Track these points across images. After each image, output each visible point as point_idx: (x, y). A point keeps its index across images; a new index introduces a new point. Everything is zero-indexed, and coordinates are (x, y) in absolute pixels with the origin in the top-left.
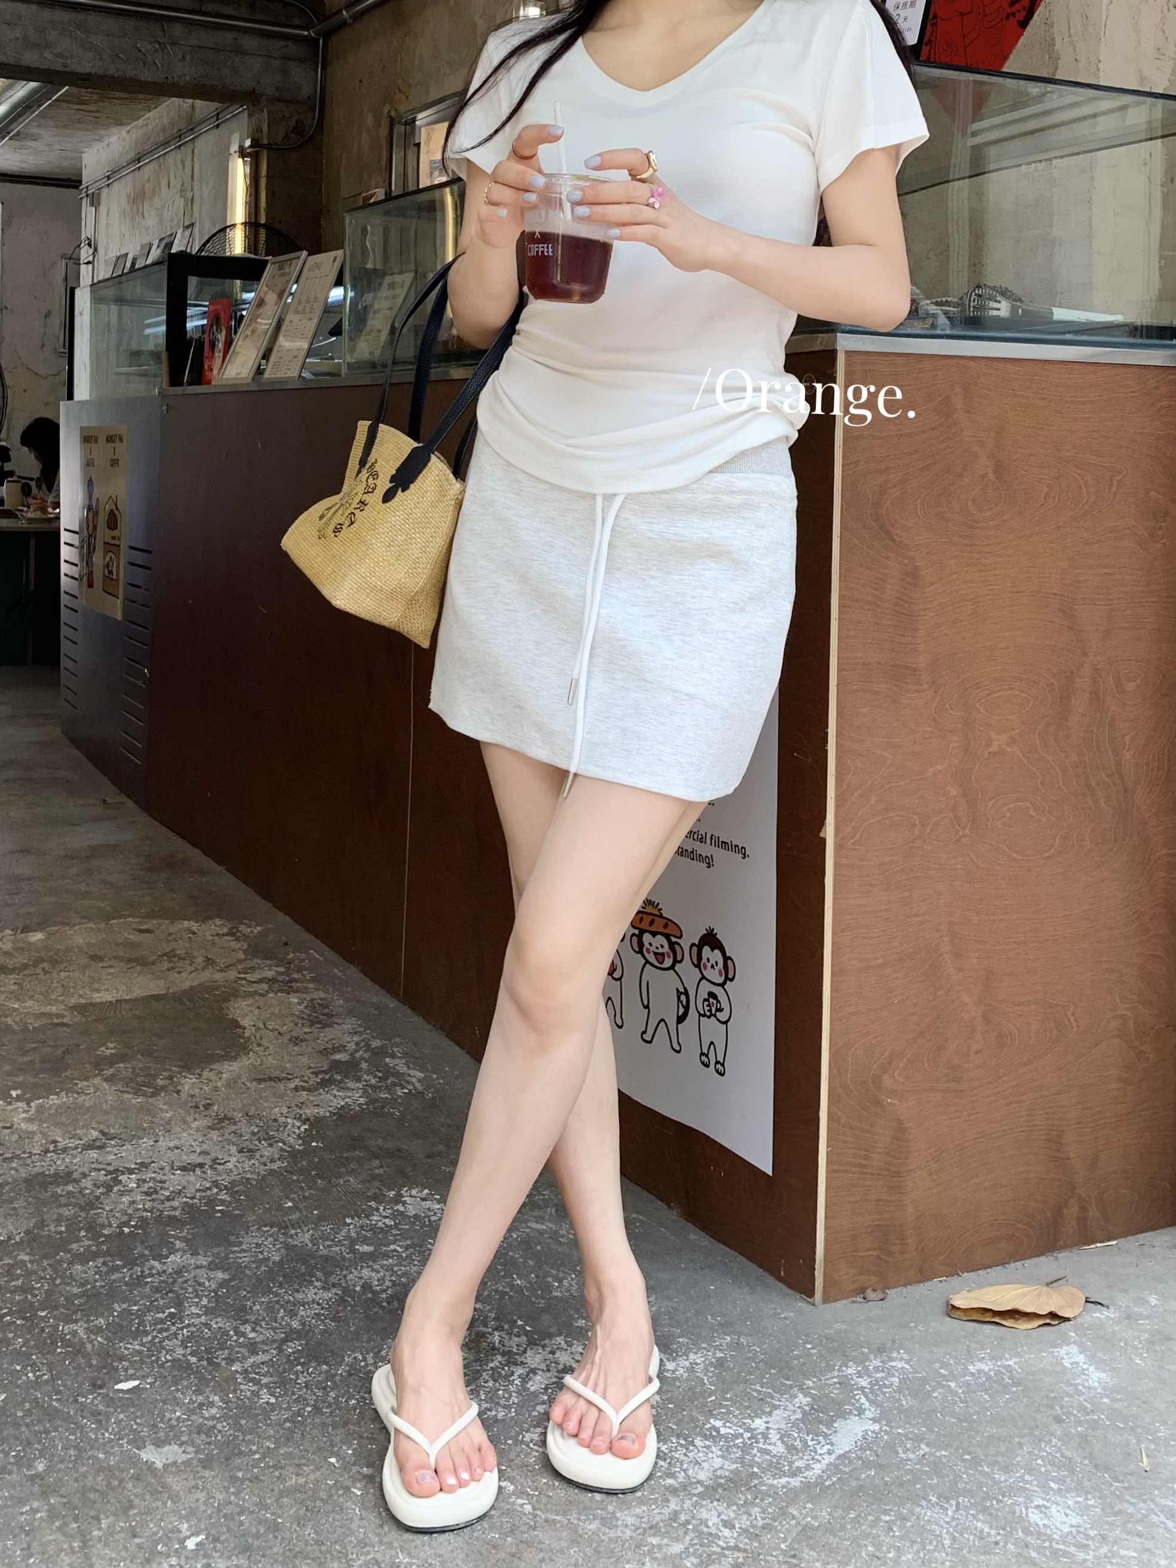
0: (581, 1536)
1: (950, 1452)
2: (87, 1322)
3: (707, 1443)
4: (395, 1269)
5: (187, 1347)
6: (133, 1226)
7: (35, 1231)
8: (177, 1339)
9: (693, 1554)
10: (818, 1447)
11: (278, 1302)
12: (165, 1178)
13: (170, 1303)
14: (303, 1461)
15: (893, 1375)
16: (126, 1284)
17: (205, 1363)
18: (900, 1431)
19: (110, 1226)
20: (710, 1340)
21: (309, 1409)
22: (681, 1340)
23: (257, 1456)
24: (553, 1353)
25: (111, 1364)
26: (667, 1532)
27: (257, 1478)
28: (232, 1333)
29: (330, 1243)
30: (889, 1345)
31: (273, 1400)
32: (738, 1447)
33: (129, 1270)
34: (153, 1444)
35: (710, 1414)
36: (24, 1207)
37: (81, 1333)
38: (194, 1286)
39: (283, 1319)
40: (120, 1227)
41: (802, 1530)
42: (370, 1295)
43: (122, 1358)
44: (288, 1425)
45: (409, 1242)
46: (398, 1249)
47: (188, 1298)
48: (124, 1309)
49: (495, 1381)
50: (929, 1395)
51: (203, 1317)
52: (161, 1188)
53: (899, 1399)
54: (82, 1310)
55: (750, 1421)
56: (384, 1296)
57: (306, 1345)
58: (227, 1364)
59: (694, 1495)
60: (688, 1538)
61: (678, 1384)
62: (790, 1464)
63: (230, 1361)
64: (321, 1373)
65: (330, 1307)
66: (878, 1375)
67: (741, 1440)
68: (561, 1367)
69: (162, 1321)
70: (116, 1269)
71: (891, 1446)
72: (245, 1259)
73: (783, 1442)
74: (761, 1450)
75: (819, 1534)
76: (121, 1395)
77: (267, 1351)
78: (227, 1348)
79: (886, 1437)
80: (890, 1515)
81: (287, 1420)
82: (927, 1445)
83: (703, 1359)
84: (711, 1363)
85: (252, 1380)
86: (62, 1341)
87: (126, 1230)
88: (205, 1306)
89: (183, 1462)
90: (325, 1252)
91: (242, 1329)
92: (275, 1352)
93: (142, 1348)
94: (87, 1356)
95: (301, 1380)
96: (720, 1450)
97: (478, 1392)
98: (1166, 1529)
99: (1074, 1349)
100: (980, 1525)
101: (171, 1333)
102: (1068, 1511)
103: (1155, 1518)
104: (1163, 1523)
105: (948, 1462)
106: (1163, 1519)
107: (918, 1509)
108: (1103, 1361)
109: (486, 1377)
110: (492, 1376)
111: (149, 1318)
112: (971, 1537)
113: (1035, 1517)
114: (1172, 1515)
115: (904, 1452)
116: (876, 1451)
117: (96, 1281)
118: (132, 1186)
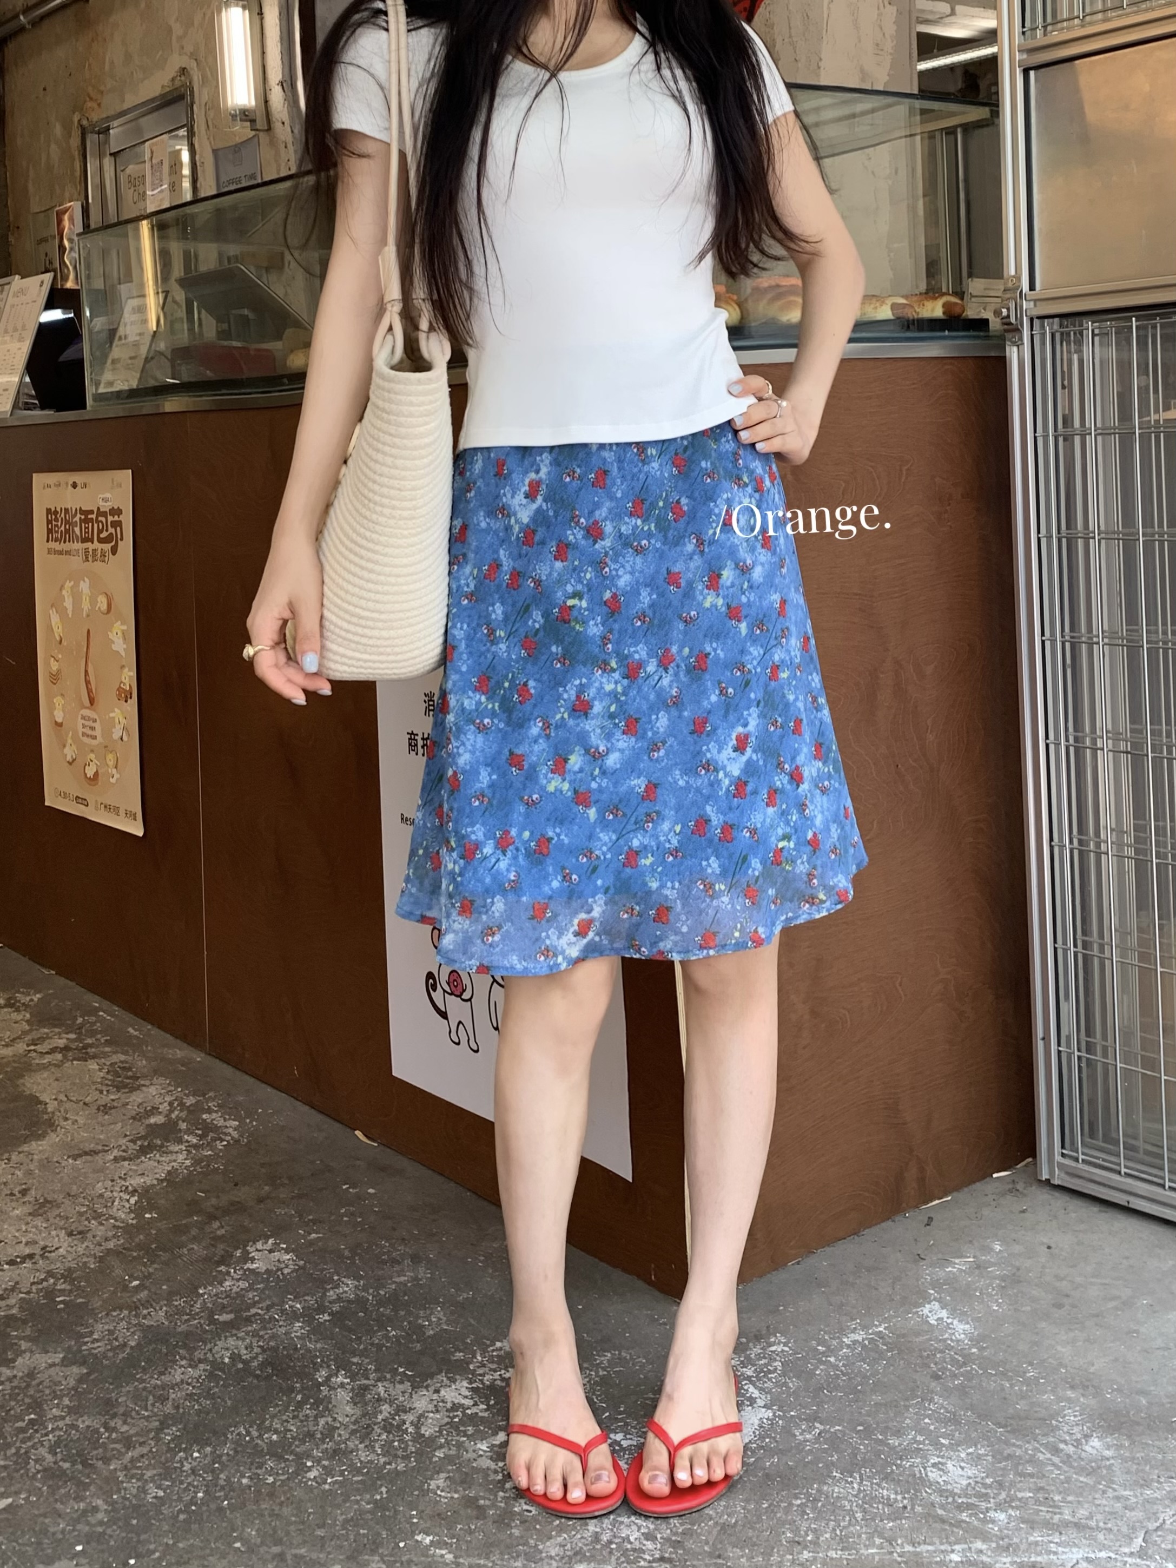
1: (844, 1427)
4: (261, 1333)
5: (56, 1454)
8: (43, 1446)
11: (145, 1389)
13: (27, 1409)
14: (208, 1551)
15: (775, 1360)
17: (80, 1467)
18: (792, 1413)
20: (589, 1358)
21: (200, 1495)
23: (157, 1554)
24: (437, 1391)
26: (592, 1556)
28: (102, 1430)
29: (186, 1317)
30: (764, 1332)
31: (161, 1493)
34: (43, 1563)
38: (49, 1387)
39: (153, 1405)
41: (721, 1529)
42: (240, 1366)
44: (182, 1517)
45: (269, 1303)
46: (260, 1311)
47: (46, 1401)
49: (388, 1432)
50: (812, 1374)
51: (68, 1418)
53: (785, 1384)
56: (255, 1364)
57: (184, 1429)
58: (104, 1463)
60: (613, 1558)
63: (106, 1460)
64: (206, 1456)
65: (201, 1384)
66: (762, 1362)
68: (449, 1405)
69: (23, 1430)
71: (788, 1432)
72: (100, 1347)
75: (739, 1528)
77: (144, 1443)
78: (100, 1447)
79: (780, 1422)
80: (801, 1499)
81: (180, 1511)
82: (821, 1423)
84: (596, 1382)
85: (132, 1477)
88: (67, 1406)
90: (182, 1328)
91: (112, 1424)
92: (153, 1443)
93: (6, 1462)
95: (187, 1467)
97: (373, 1447)
98: (1054, 1465)
99: (936, 1305)
100: (885, 1492)
101: (36, 1440)
102: (963, 1464)
103: (1041, 1457)
104: (1050, 1460)
105: (844, 1436)
106: (1049, 1456)
107: (825, 1488)
108: (965, 1313)
109: (379, 1431)
110: (384, 1428)
111: (9, 1429)
112: (880, 1506)
113: (933, 1475)
114: (1056, 1451)
115: (801, 1434)
116: (774, 1438)
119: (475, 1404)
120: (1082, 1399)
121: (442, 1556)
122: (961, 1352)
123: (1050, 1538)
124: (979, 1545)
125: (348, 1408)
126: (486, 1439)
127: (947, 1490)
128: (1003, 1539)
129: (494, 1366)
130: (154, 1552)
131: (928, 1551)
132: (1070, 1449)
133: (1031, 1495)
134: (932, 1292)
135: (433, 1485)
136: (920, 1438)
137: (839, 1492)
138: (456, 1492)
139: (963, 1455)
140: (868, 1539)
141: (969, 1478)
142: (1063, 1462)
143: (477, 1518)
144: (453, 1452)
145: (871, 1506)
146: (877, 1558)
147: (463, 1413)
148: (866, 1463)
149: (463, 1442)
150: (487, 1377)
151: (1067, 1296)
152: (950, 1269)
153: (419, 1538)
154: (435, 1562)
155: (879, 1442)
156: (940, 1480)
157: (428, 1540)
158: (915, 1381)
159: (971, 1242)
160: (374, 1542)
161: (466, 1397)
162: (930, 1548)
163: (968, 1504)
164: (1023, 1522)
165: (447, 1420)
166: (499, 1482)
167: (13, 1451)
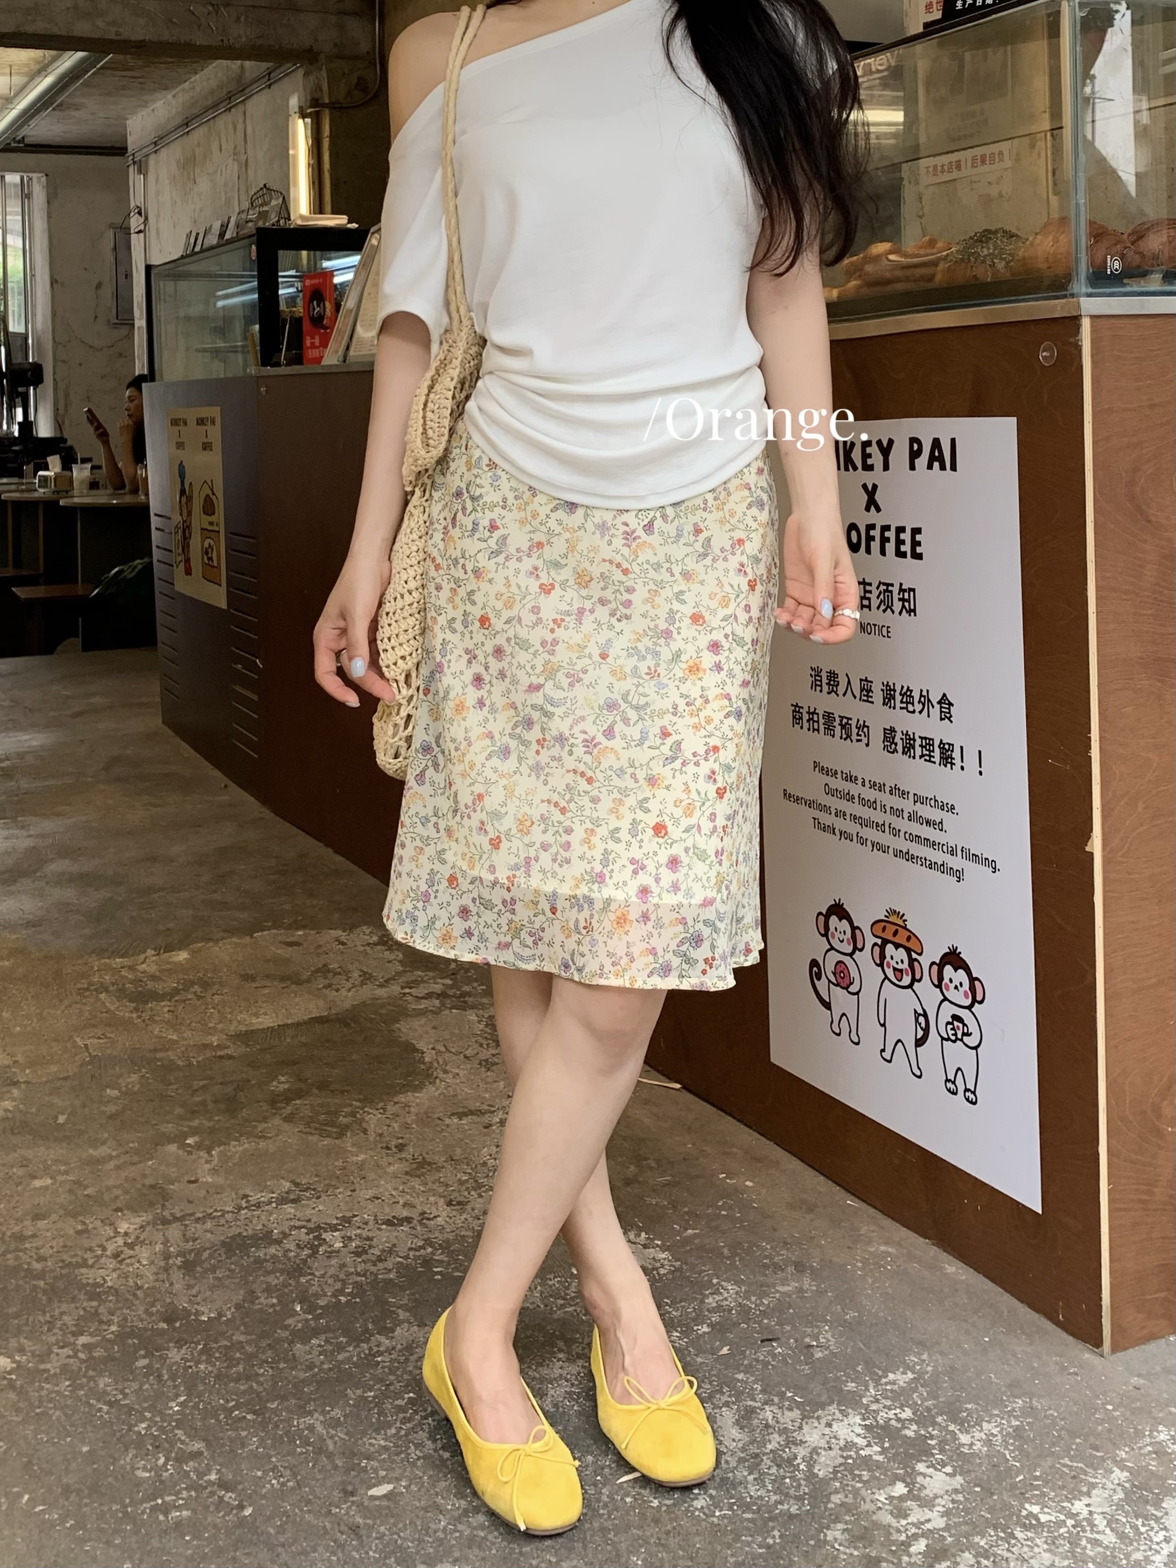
2: (323, 1413)
3: (1029, 1534)
6: (349, 1294)
7: (246, 1305)
8: (422, 1429)
10: (1152, 1534)
12: (370, 1234)
13: (406, 1386)
16: (356, 1365)
19: (325, 1295)
20: (999, 1403)
22: (969, 1406)
24: (829, 1425)
25: (359, 1464)
32: (1064, 1538)
33: (355, 1347)
34: (424, 1563)
35: (1023, 1498)
36: (228, 1277)
37: (320, 1429)
40: (334, 1295)
43: (368, 1458)
48: (359, 1396)
49: (779, 1466)
52: (370, 1247)
54: (314, 1400)
55: (1069, 1505)
61: (978, 1461)
62: (1128, 1556)
64: (587, 1466)
65: (581, 1383)
67: (1066, 1529)
68: (842, 1443)
69: (400, 1409)
70: (340, 1348)
73: (1112, 1530)
74: (1090, 1541)
76: (376, 1503)
83: (998, 1429)
84: (1008, 1433)
86: (300, 1438)
87: (343, 1299)
93: (388, 1443)
94: (330, 1456)
96: (1046, 1542)
97: (764, 1481)
109: (769, 1463)
110: (774, 1461)
111: (390, 1407)
117: (322, 1363)
118: (338, 1245)
119: (869, 1445)
125: (734, 1431)
126: (883, 1488)
129: (889, 1403)
135: (830, 1535)
138: (856, 1548)
144: (850, 1500)
147: (857, 1452)
149: (859, 1489)
150: (881, 1415)
161: (859, 1435)
165: (841, 1460)
166: (903, 1543)
167: (393, 1431)
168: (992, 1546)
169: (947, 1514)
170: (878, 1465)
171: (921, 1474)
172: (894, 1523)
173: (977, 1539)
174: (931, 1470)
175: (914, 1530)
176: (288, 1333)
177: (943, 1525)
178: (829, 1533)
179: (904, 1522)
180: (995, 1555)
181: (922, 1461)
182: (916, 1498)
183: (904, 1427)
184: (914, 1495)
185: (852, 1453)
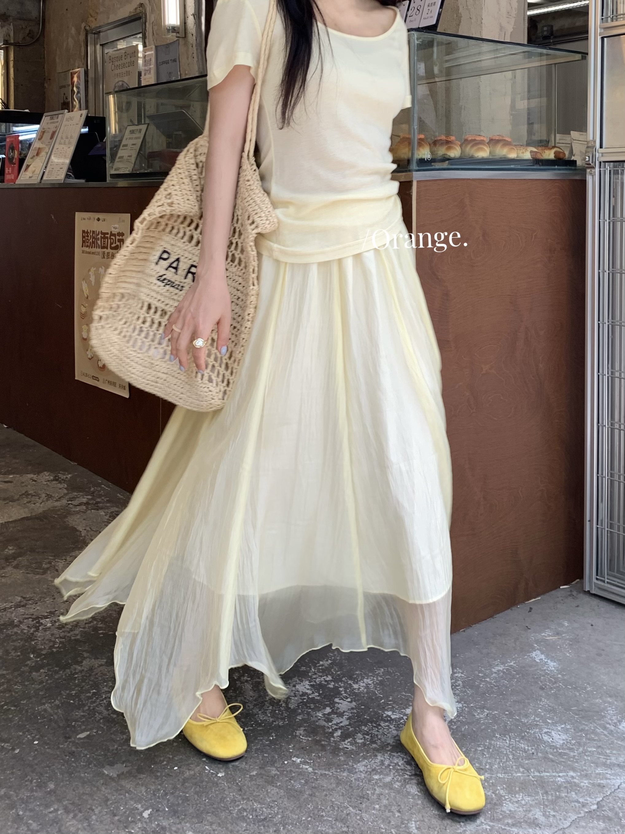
0: (340, 780)
1: (499, 712)
2: (50, 703)
6: (56, 648)
8: (101, 706)
9: (397, 781)
13: (91, 687)
16: (65, 680)
19: (45, 649)
22: (357, 673)
23: (165, 763)
24: (294, 686)
25: (71, 724)
26: (381, 772)
27: (168, 775)
33: (63, 672)
34: (108, 765)
37: (49, 710)
40: (50, 649)
43: (76, 721)
47: (100, 683)
48: (68, 694)
54: (45, 697)
59: (388, 751)
60: (392, 773)
61: (362, 695)
68: (301, 693)
69: (90, 698)
70: (56, 672)
71: (470, 713)
76: (82, 741)
80: (481, 747)
82: (487, 710)
86: (40, 716)
87: (55, 650)
89: (127, 772)
93: (84, 714)
94: (56, 722)
97: (266, 713)
98: (605, 735)
99: (538, 652)
100: (523, 746)
101: (98, 703)
102: (560, 733)
103: (598, 731)
104: (602, 732)
105: (499, 716)
106: (602, 730)
107: (493, 742)
108: (553, 657)
109: (268, 705)
110: (270, 704)
111: (83, 697)
112: (521, 752)
113: (546, 738)
114: (605, 728)
115: (478, 715)
116: (465, 716)
117: (47, 680)
118: (49, 625)
119: (313, 693)
120: (615, 703)
121: (307, 769)
122: (552, 676)
123: (606, 771)
124: (571, 773)
125: (251, 693)
126: (320, 710)
127: (553, 746)
128: (583, 771)
129: (321, 674)
130: (163, 761)
131: (547, 776)
132: (612, 728)
133: (595, 749)
134: (536, 645)
135: (298, 733)
136: (537, 719)
137: (500, 745)
138: (310, 737)
139: (559, 728)
140: (516, 768)
141: (564, 740)
142: (610, 734)
143: (322, 750)
144: (306, 717)
145: (516, 752)
146: (522, 778)
147: (308, 697)
148: (511, 730)
149: (310, 712)
150: (318, 680)
151: (603, 650)
152: (543, 634)
153: (294, 759)
154: (304, 772)
155: (516, 719)
156: (549, 740)
157: (299, 761)
158: (531, 690)
159: (553, 621)
160: (272, 761)
161: (308, 689)
162: (548, 774)
163: (564, 753)
164: (592, 763)
165: (300, 701)
166: (331, 733)
167: (87, 708)
168: (370, 730)
169: (349, 719)
170: (318, 701)
171: (337, 703)
172: (326, 724)
173: (363, 727)
174: (341, 701)
175: (335, 727)
176: (28, 668)
177: (348, 723)
178: (297, 732)
179: (330, 724)
180: (371, 734)
181: (336, 697)
182: (336, 713)
183: (328, 684)
184: (334, 712)
185: (306, 697)
